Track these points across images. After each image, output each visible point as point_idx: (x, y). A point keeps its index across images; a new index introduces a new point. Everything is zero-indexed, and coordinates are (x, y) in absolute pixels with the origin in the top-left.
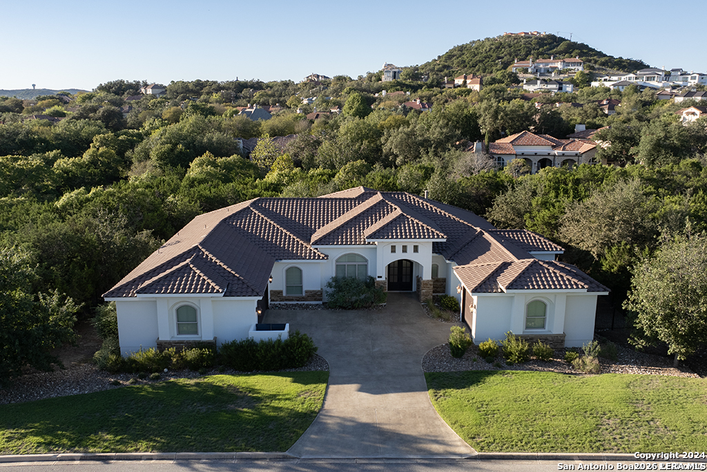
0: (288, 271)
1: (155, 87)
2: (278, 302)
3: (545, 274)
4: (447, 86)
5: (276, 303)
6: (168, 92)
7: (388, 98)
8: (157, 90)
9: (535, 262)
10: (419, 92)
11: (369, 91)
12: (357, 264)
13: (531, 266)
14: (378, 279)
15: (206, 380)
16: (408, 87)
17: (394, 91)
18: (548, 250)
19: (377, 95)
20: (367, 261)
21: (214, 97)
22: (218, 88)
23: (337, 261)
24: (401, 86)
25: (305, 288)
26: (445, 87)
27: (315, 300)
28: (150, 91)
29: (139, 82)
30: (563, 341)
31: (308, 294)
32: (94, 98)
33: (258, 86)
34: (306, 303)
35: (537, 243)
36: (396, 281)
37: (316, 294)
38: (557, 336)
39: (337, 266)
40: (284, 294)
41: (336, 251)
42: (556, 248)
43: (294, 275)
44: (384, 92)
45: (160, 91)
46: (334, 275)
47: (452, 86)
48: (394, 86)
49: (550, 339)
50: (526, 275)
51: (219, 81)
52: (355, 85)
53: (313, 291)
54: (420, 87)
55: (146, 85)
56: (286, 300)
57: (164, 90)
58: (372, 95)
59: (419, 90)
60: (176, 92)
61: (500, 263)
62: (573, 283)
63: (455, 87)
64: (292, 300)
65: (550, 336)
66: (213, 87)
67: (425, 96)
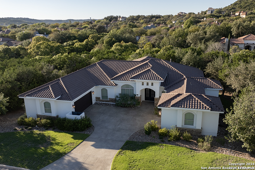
0: (102, 90)
1: (123, 18)
2: (99, 102)
3: (192, 101)
4: (232, 16)
5: (98, 102)
6: (127, 20)
7: (206, 21)
8: (123, 19)
9: (190, 95)
10: (220, 19)
11: (199, 18)
12: (129, 89)
13: (188, 96)
14: (137, 96)
15: (44, 132)
16: (215, 16)
17: (209, 18)
18: (215, 88)
19: (202, 20)
20: (133, 88)
21: (141, 21)
22: (144, 17)
23: (122, 87)
24: (212, 16)
25: (109, 97)
26: (231, 16)
27: (113, 102)
28: (121, 19)
29: (118, 16)
30: (200, 132)
31: (110, 99)
32: (100, 22)
33: (158, 17)
34: (109, 103)
35: (211, 84)
36: (148, 96)
37: (113, 100)
38: (198, 130)
39: (122, 89)
40: (101, 99)
41: (121, 83)
42: (219, 87)
43: (104, 92)
44: (205, 19)
45: (124, 19)
46: (120, 92)
47: (234, 16)
48: (210, 16)
49: (194, 131)
50: (183, 101)
51: (145, 15)
52: (194, 16)
53: (112, 98)
54: (220, 16)
55: (120, 17)
56: (102, 101)
57: (125, 19)
58: (200, 20)
59: (220, 18)
60: (129, 19)
61: (177, 94)
62: (204, 106)
63: (235, 16)
64: (104, 101)
65: (194, 129)
66: (143, 17)
67: (221, 20)
